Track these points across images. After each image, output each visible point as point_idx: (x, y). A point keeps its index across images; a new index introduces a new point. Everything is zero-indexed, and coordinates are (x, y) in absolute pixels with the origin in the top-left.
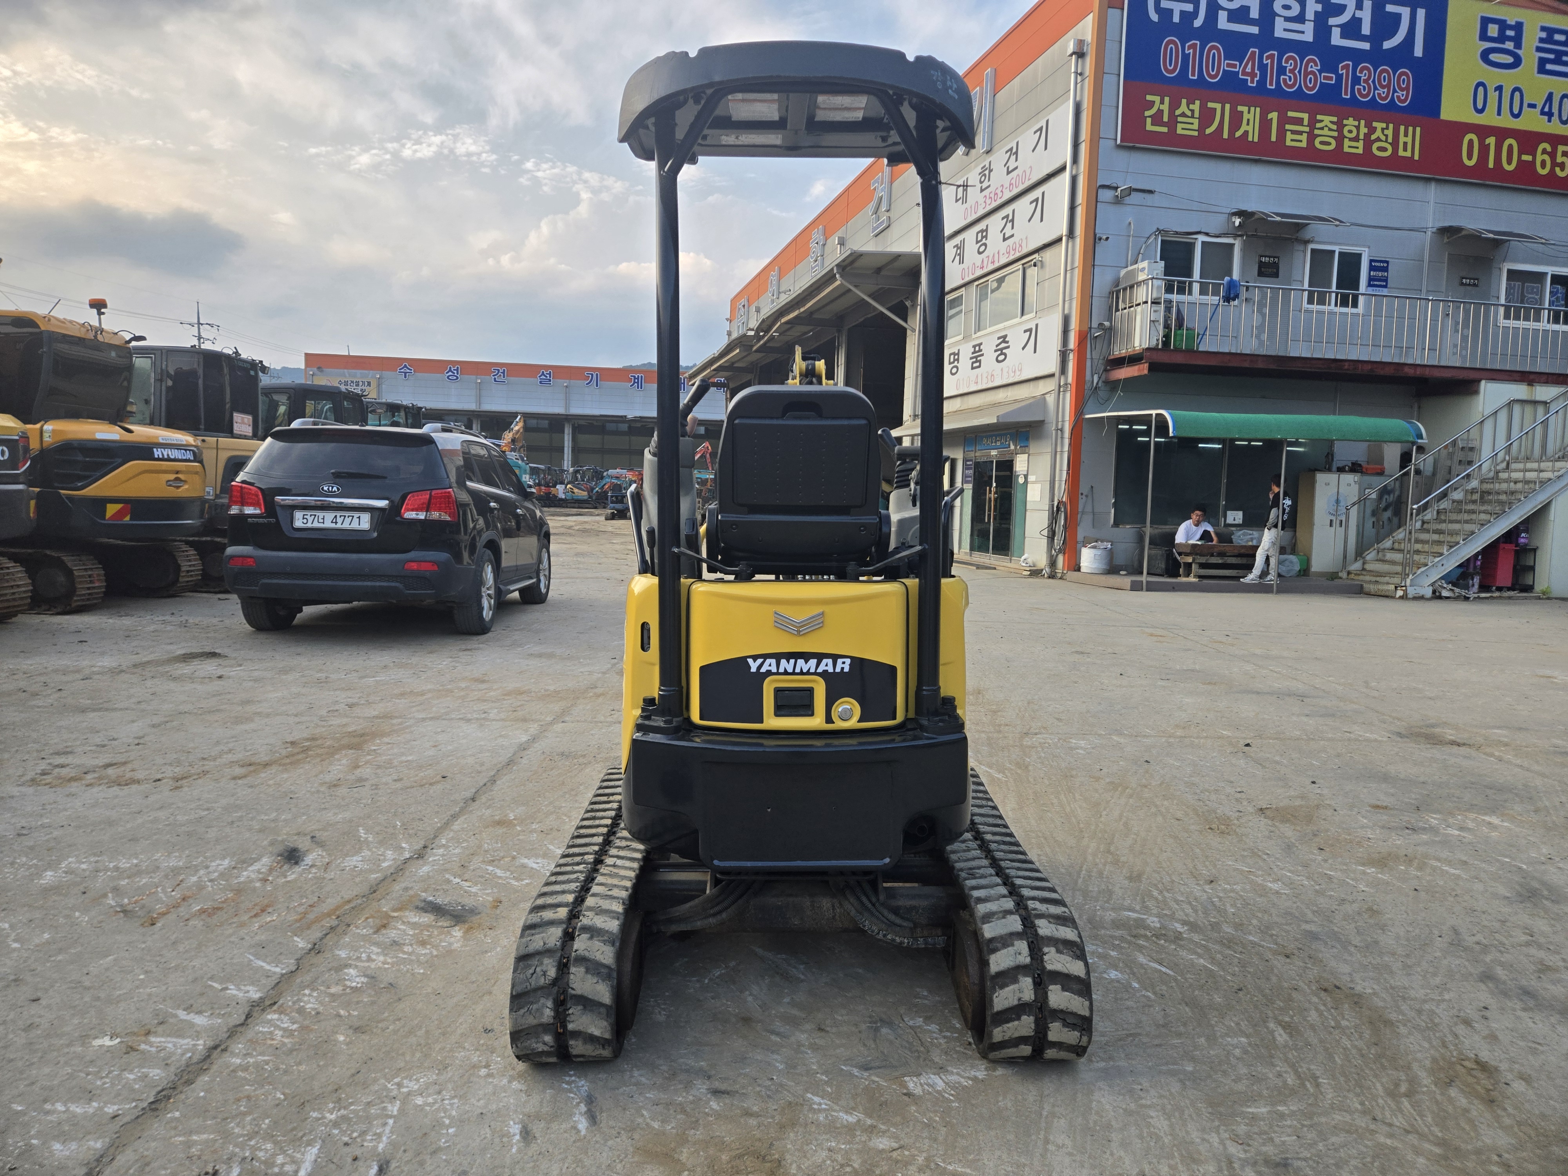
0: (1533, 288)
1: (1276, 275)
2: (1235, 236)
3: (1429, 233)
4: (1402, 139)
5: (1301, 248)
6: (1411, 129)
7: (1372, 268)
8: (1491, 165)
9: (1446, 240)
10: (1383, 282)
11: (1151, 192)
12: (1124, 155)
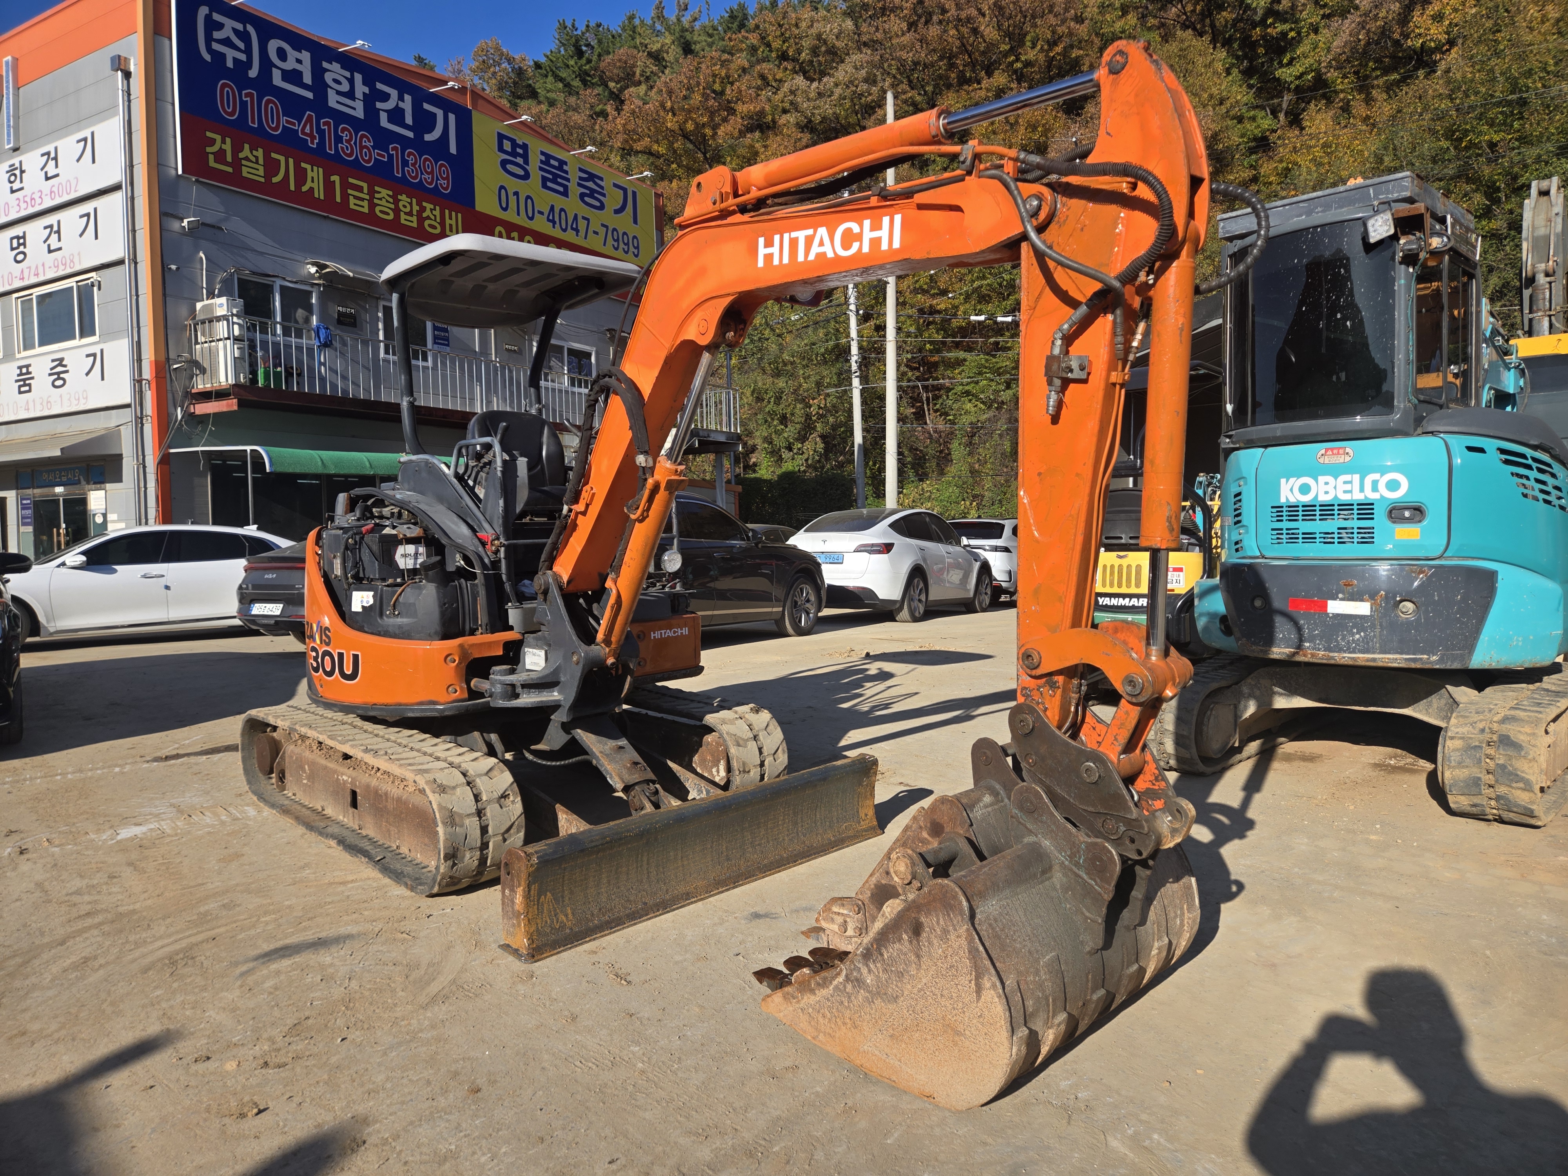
0: (557, 357)
1: (354, 325)
2: (313, 284)
4: (448, 222)
5: (375, 303)
6: (453, 214)
7: (436, 329)
10: (447, 342)
11: (220, 228)
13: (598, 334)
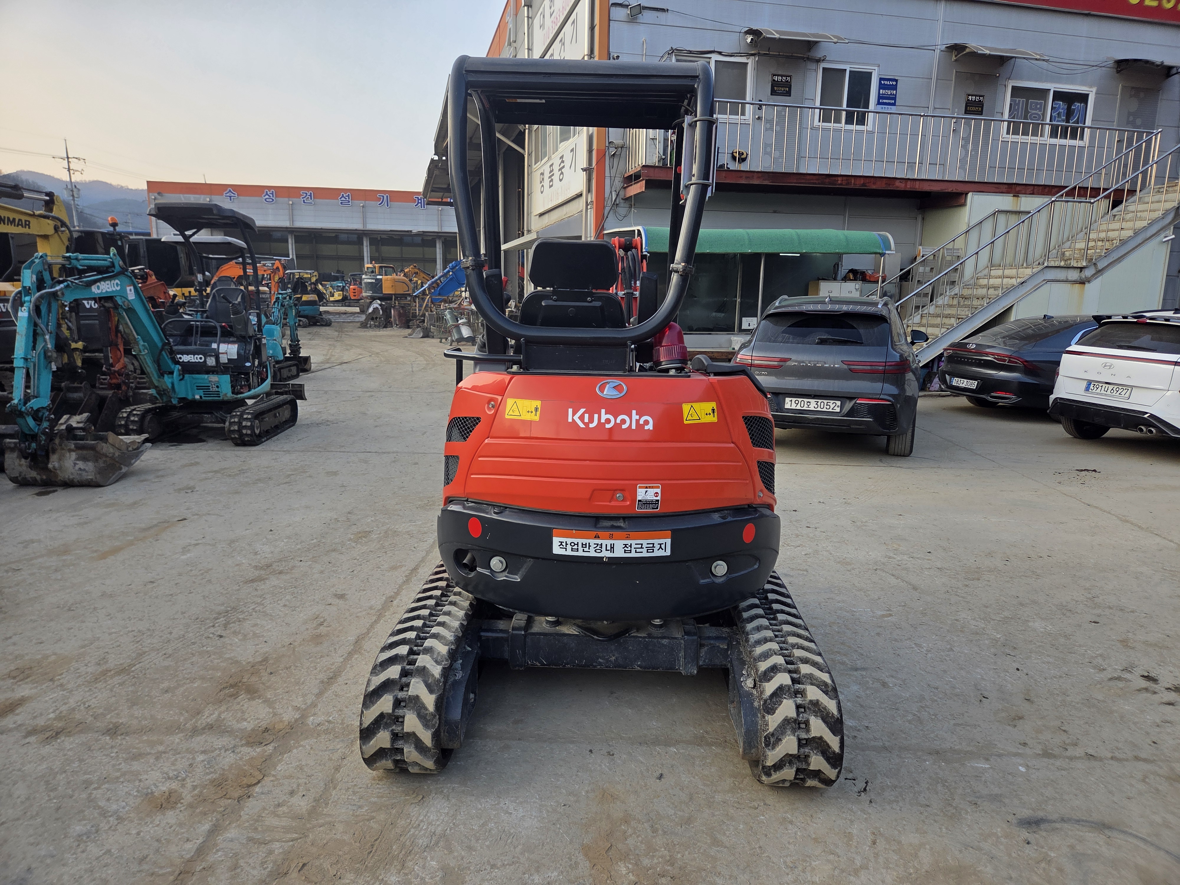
0: (1037, 104)
1: (788, 94)
2: (748, 55)
3: (938, 52)
5: (813, 66)
7: (881, 86)
9: (954, 58)
10: (892, 100)
11: (663, 10)
13: (1103, 69)
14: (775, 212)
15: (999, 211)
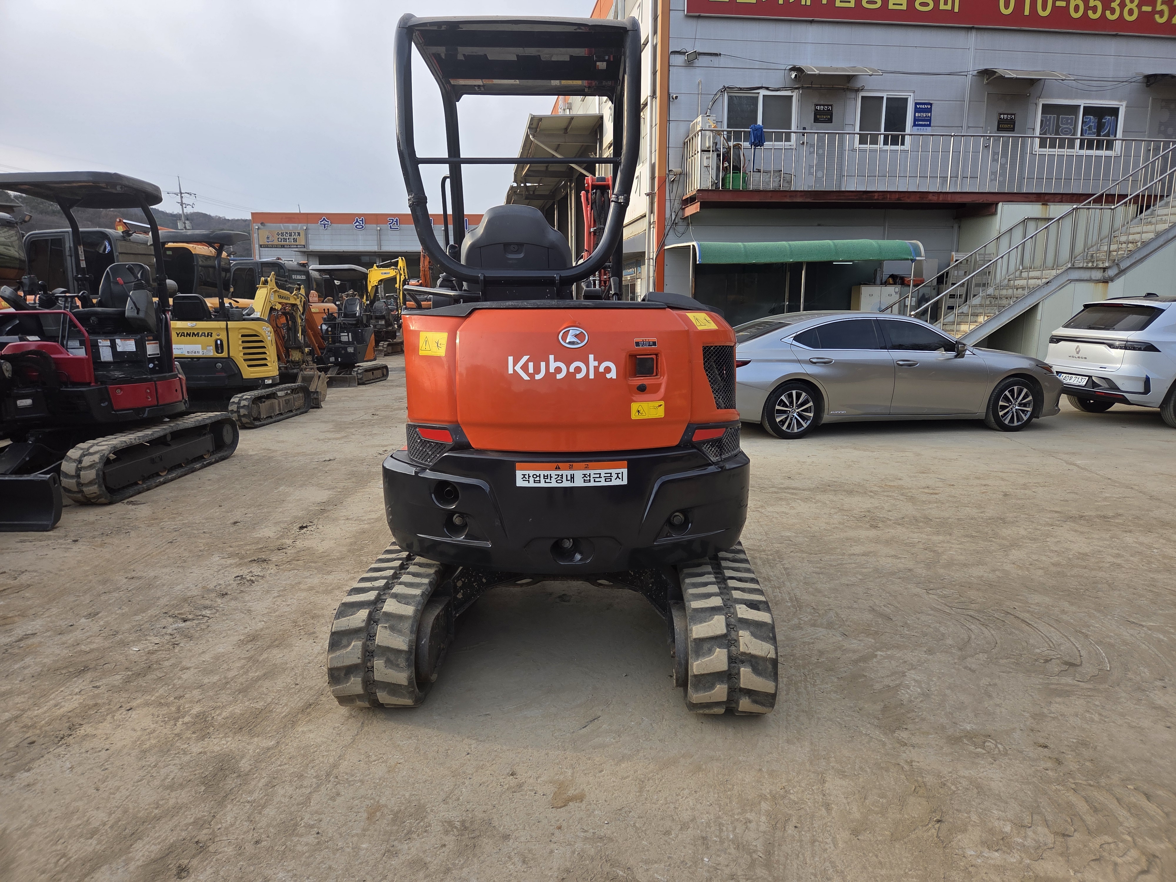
0: (1068, 119)
1: (830, 121)
2: (793, 89)
3: (970, 77)
5: (853, 95)
7: (917, 110)
8: (1027, 12)
9: (985, 81)
10: (927, 122)
11: (716, 55)
12: (693, 24)
13: (1133, 84)
14: (819, 225)
15: (1028, 218)
